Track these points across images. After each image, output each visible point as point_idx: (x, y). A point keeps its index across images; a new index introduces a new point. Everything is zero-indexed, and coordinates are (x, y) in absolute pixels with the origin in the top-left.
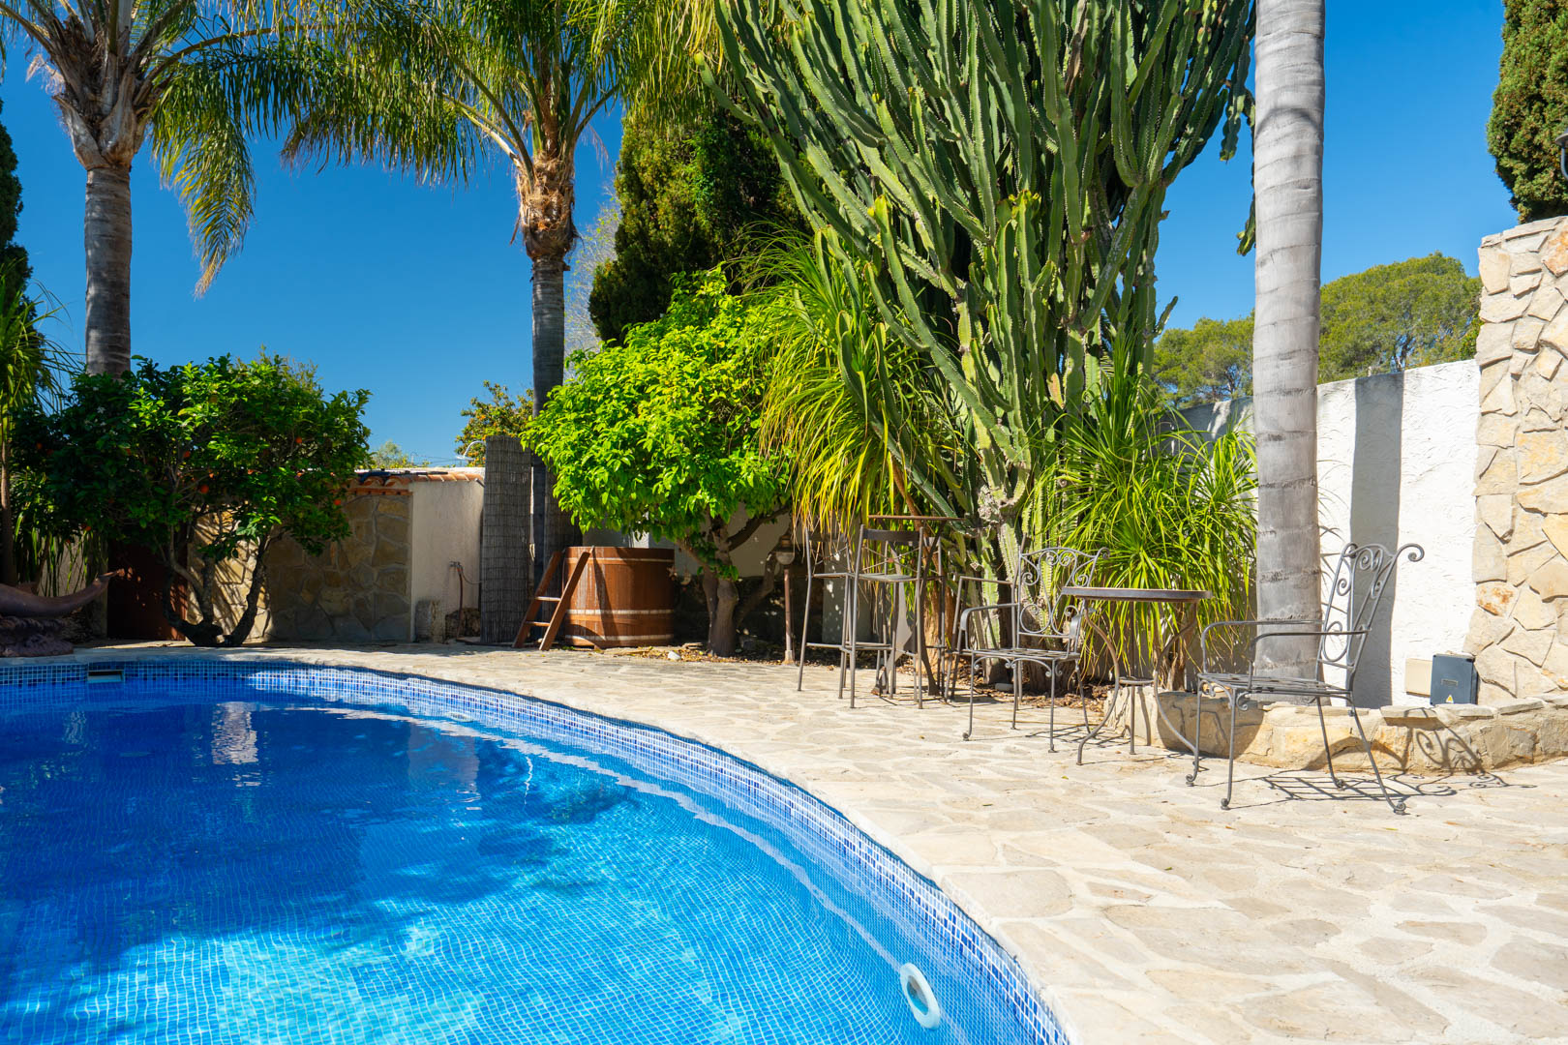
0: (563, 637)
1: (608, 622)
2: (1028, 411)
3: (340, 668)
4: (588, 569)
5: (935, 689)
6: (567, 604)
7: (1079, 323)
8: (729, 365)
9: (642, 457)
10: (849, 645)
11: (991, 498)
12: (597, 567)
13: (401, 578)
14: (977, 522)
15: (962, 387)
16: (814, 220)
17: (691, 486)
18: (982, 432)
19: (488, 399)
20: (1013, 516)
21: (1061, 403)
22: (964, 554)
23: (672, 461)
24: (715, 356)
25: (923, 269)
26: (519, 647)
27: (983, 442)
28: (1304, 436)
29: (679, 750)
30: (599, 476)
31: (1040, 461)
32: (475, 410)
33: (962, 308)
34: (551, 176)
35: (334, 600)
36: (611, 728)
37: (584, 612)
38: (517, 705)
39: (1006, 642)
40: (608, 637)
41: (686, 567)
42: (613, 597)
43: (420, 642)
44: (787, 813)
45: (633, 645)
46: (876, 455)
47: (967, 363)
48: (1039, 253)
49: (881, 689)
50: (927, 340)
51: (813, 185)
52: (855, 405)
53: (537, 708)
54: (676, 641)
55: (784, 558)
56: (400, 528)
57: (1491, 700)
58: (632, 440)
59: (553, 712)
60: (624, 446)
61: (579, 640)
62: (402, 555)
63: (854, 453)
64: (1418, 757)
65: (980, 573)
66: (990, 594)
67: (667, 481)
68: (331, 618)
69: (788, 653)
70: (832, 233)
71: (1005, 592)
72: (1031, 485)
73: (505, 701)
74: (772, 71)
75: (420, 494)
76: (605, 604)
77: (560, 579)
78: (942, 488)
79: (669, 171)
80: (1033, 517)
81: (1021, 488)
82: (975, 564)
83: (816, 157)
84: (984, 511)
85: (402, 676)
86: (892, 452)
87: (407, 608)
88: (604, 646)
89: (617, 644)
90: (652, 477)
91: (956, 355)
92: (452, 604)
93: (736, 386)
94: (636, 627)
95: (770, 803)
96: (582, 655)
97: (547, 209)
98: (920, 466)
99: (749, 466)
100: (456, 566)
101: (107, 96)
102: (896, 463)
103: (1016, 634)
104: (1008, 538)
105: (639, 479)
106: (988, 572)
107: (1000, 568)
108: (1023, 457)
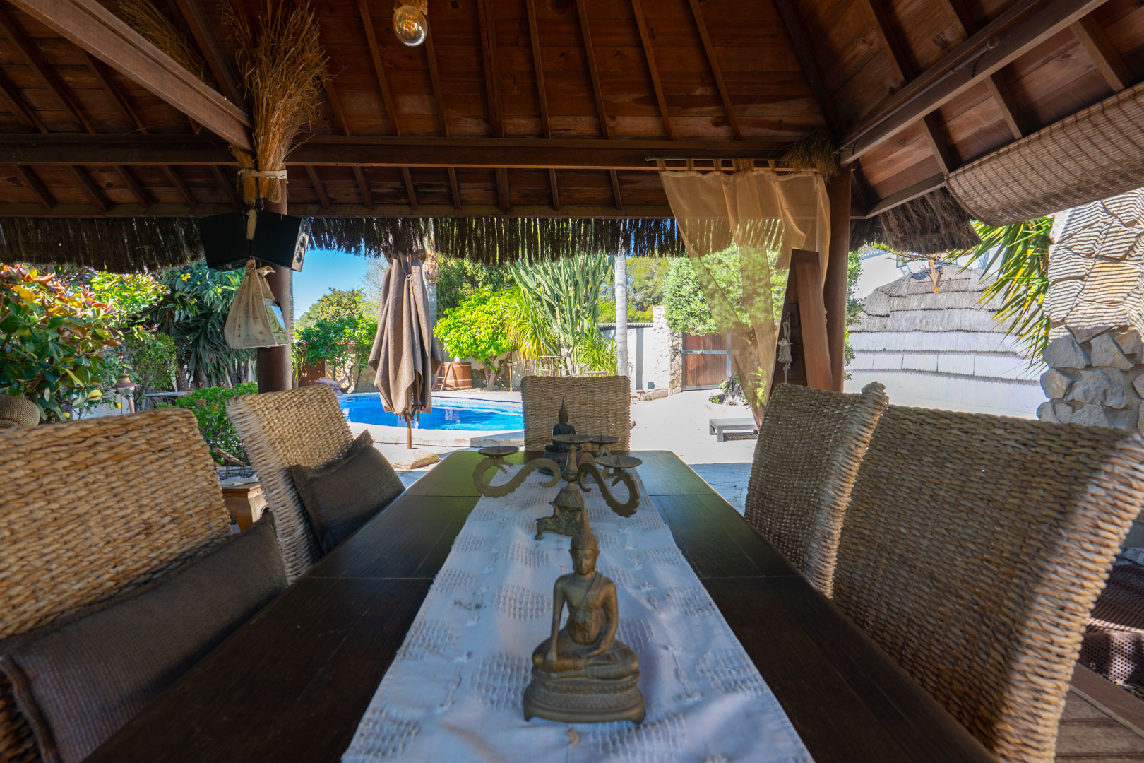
0: (445, 388)
1: (457, 384)
2: (573, 334)
4: (451, 369)
6: (447, 378)
7: (583, 314)
8: (496, 316)
11: (564, 351)
12: (453, 368)
15: (557, 326)
16: (521, 285)
17: (490, 347)
18: (562, 336)
20: (569, 355)
21: (580, 331)
23: (483, 342)
24: (491, 313)
25: (548, 299)
27: (562, 338)
28: (625, 342)
31: (576, 343)
33: (557, 308)
37: (450, 381)
40: (457, 387)
42: (457, 376)
45: (465, 389)
46: (539, 341)
47: (558, 321)
50: (551, 318)
54: (473, 388)
55: (510, 365)
57: (656, 388)
61: (448, 388)
63: (534, 340)
64: (642, 398)
67: (483, 346)
70: (526, 290)
72: (573, 349)
76: (456, 378)
77: (443, 372)
78: (553, 349)
80: (574, 355)
81: (571, 349)
84: (563, 354)
86: (542, 341)
88: (456, 390)
91: (556, 319)
93: (499, 322)
94: (464, 384)
97: (432, 266)
99: (504, 343)
102: (543, 345)
104: (568, 360)
105: (475, 346)
106: (563, 368)
107: (566, 366)
108: (572, 343)
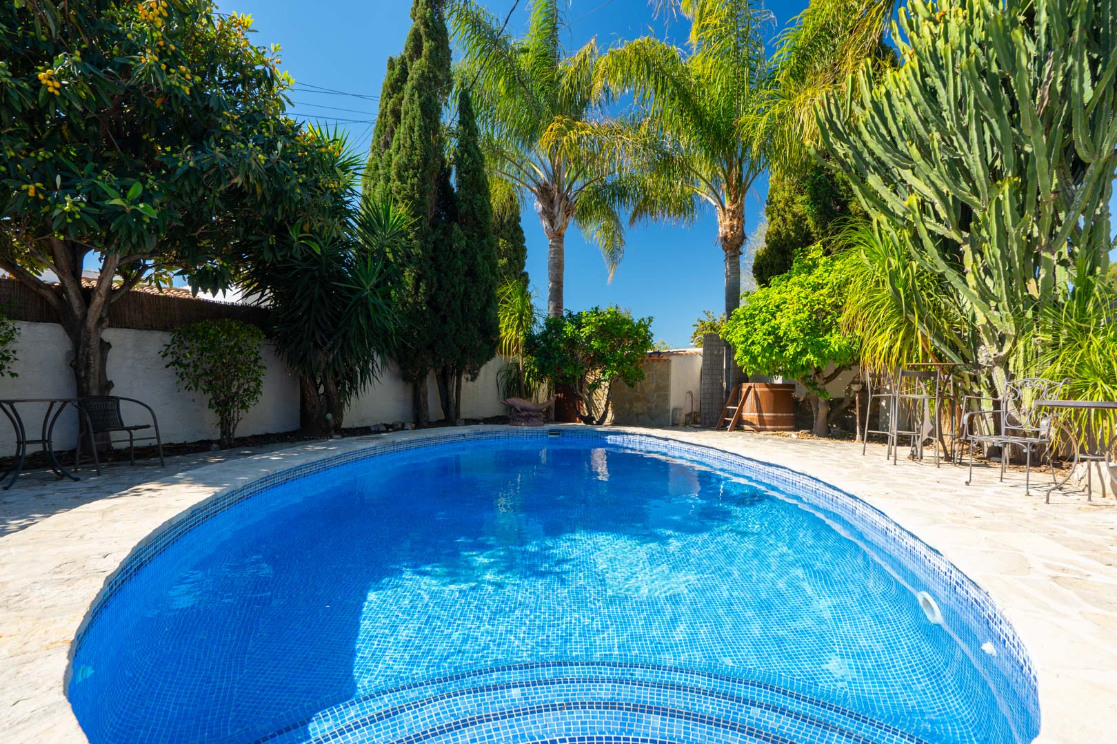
0: (739, 425)
1: (761, 420)
2: (1012, 301)
3: (641, 435)
4: (751, 394)
5: (949, 458)
6: (741, 410)
7: (1049, 248)
8: (825, 291)
9: (778, 339)
10: (893, 432)
11: (986, 352)
12: (756, 393)
13: (666, 398)
14: (977, 366)
15: (966, 291)
16: (871, 212)
17: (804, 352)
18: (980, 316)
19: (705, 318)
20: (1003, 362)
21: (1037, 295)
22: (969, 384)
23: (793, 341)
24: (816, 287)
25: (940, 230)
26: (718, 429)
27: (981, 320)
29: (796, 478)
30: (757, 349)
31: (1022, 329)
32: (699, 324)
33: (966, 248)
34: (734, 212)
35: (638, 407)
36: (761, 467)
37: (749, 414)
38: (717, 454)
39: (998, 431)
40: (761, 426)
41: (801, 393)
42: (764, 407)
43: (674, 426)
44: (853, 512)
45: (774, 430)
46: (910, 331)
47: (970, 278)
48: (1020, 210)
49: (913, 456)
50: (942, 267)
51: (872, 195)
52: (898, 306)
53: (726, 456)
54: (796, 429)
55: (855, 388)
56: (666, 376)
58: (773, 331)
59: (733, 458)
60: (769, 334)
61: (746, 427)
62: (666, 388)
63: (896, 331)
65: (980, 394)
66: (987, 405)
67: (791, 350)
68: (637, 415)
69: (858, 436)
70: (883, 218)
71: (997, 405)
72: (1015, 344)
73: (711, 452)
74: (847, 141)
75: (674, 360)
76: (759, 410)
77: (737, 398)
78: (954, 348)
79: (793, 200)
80: (1016, 363)
81: (1008, 346)
82: (976, 390)
83: (874, 181)
84: (982, 359)
85: (667, 439)
86: (920, 330)
87: (668, 411)
88: (759, 430)
89: (766, 430)
90: (783, 349)
91: (962, 273)
92: (688, 410)
93: (829, 301)
94: (775, 422)
95: (845, 507)
96: (748, 434)
97: (732, 228)
98: (939, 336)
99: (835, 341)
100: (690, 392)
101: (556, 210)
102: (923, 336)
103: (1003, 428)
104: (999, 374)
105: (777, 350)
106: (986, 394)
107: (993, 392)
108: (1009, 328)
